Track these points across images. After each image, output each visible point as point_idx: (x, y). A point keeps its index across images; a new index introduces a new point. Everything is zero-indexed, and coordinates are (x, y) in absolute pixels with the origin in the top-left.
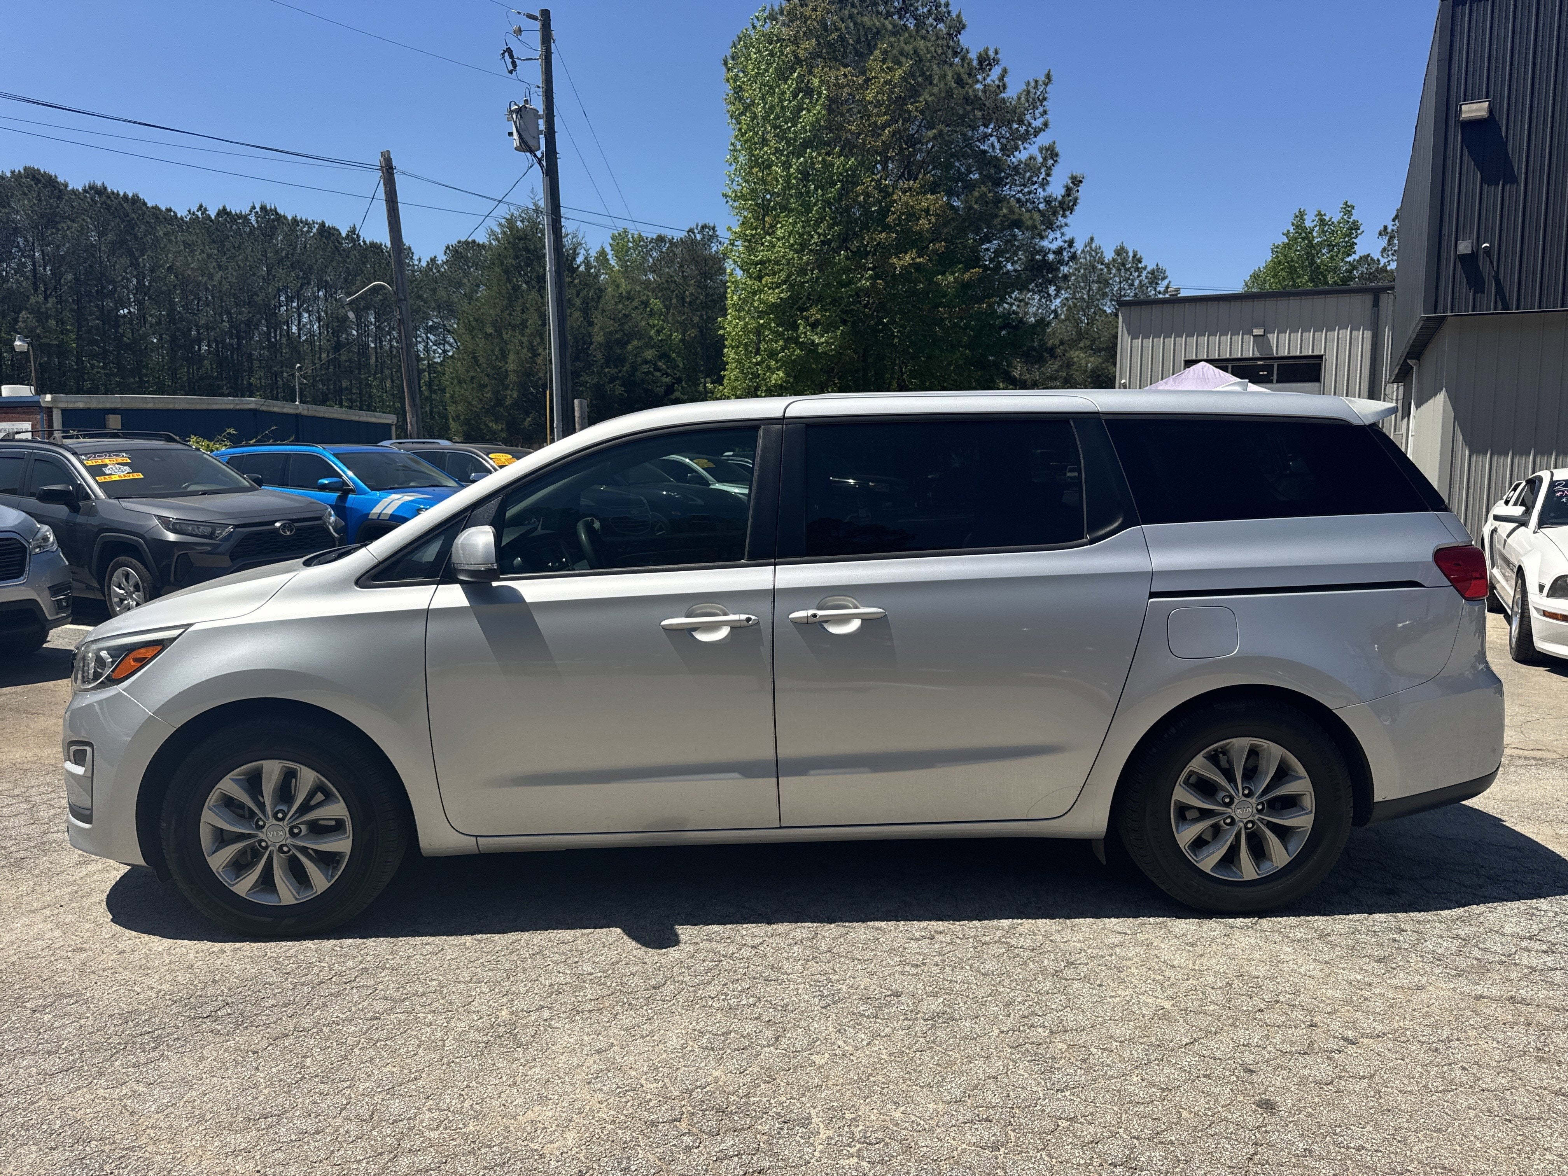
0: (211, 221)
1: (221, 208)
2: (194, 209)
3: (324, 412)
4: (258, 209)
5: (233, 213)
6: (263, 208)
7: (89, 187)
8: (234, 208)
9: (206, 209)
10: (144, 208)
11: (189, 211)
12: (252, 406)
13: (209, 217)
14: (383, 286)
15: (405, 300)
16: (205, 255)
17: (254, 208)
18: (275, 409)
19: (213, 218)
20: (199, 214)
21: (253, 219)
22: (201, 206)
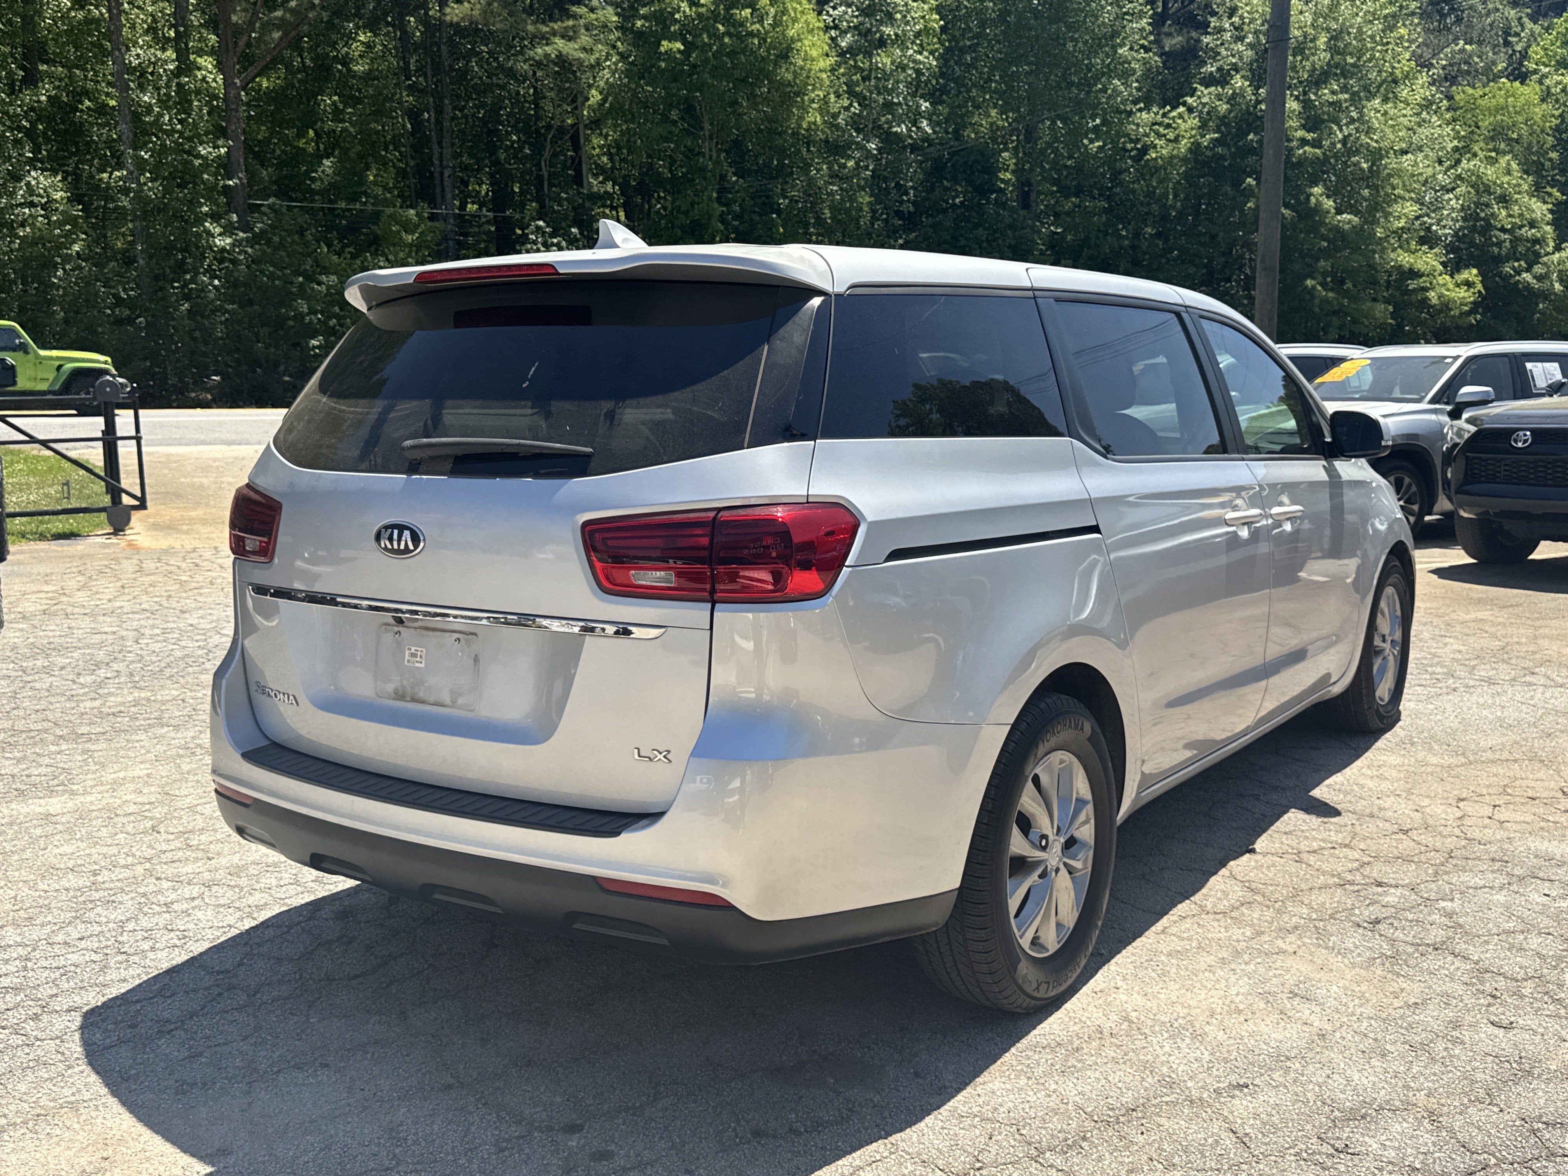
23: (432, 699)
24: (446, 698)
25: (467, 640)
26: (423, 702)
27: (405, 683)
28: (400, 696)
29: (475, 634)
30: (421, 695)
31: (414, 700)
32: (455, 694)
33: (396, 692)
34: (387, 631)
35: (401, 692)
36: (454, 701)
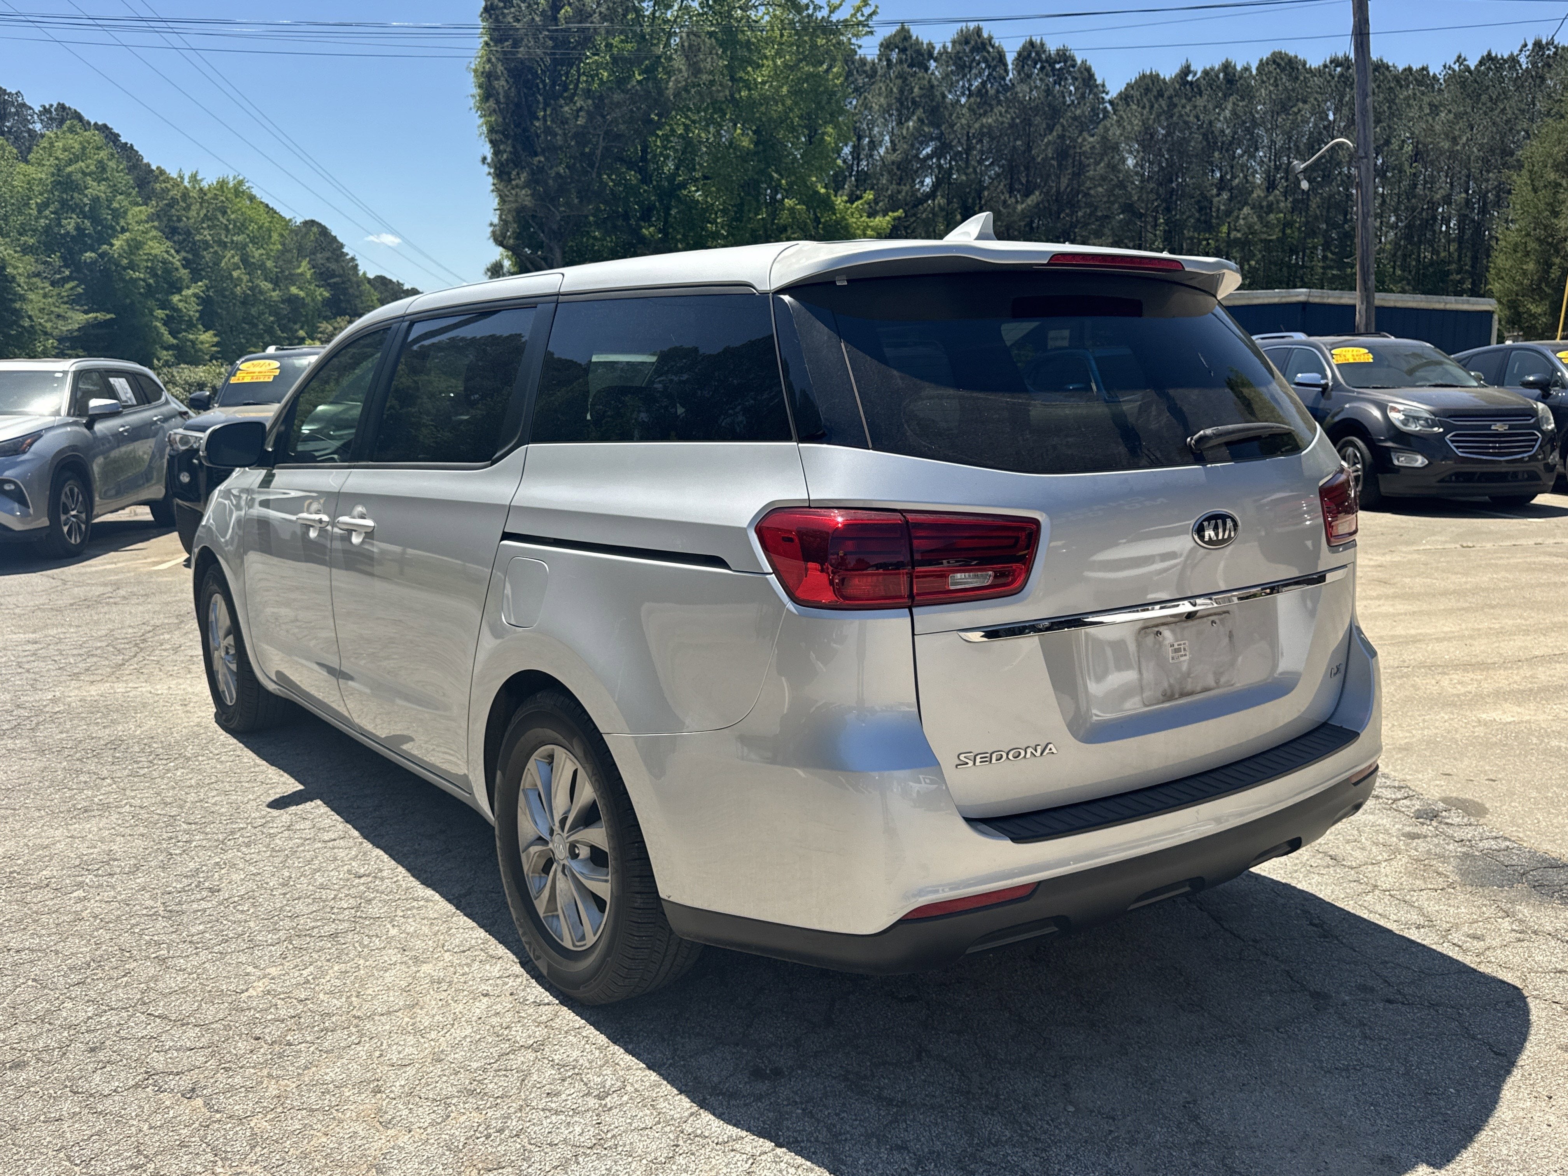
0: (1470, 72)
1: (1485, 54)
2: (1450, 62)
3: (1395, 301)
4: (1530, 47)
5: (1499, 56)
6: (1538, 44)
7: (1331, 62)
8: (1503, 51)
9: (1465, 60)
10: (1387, 73)
11: (1445, 67)
12: (1302, 298)
13: (1468, 69)
14: (1343, 143)
15: (1366, 157)
16: (1451, 116)
17: (1525, 45)
18: (1331, 301)
19: (1473, 68)
20: (1456, 67)
21: (1523, 60)
22: (1459, 57)
23: (1198, 689)
24: (1210, 681)
25: (1221, 620)
26: (1191, 693)
27: (1172, 681)
28: (1168, 696)
29: (1228, 612)
30: (1189, 687)
31: (1183, 695)
32: (1218, 675)
33: (1164, 695)
34: (1147, 634)
35: (1169, 693)
36: (1217, 682)
